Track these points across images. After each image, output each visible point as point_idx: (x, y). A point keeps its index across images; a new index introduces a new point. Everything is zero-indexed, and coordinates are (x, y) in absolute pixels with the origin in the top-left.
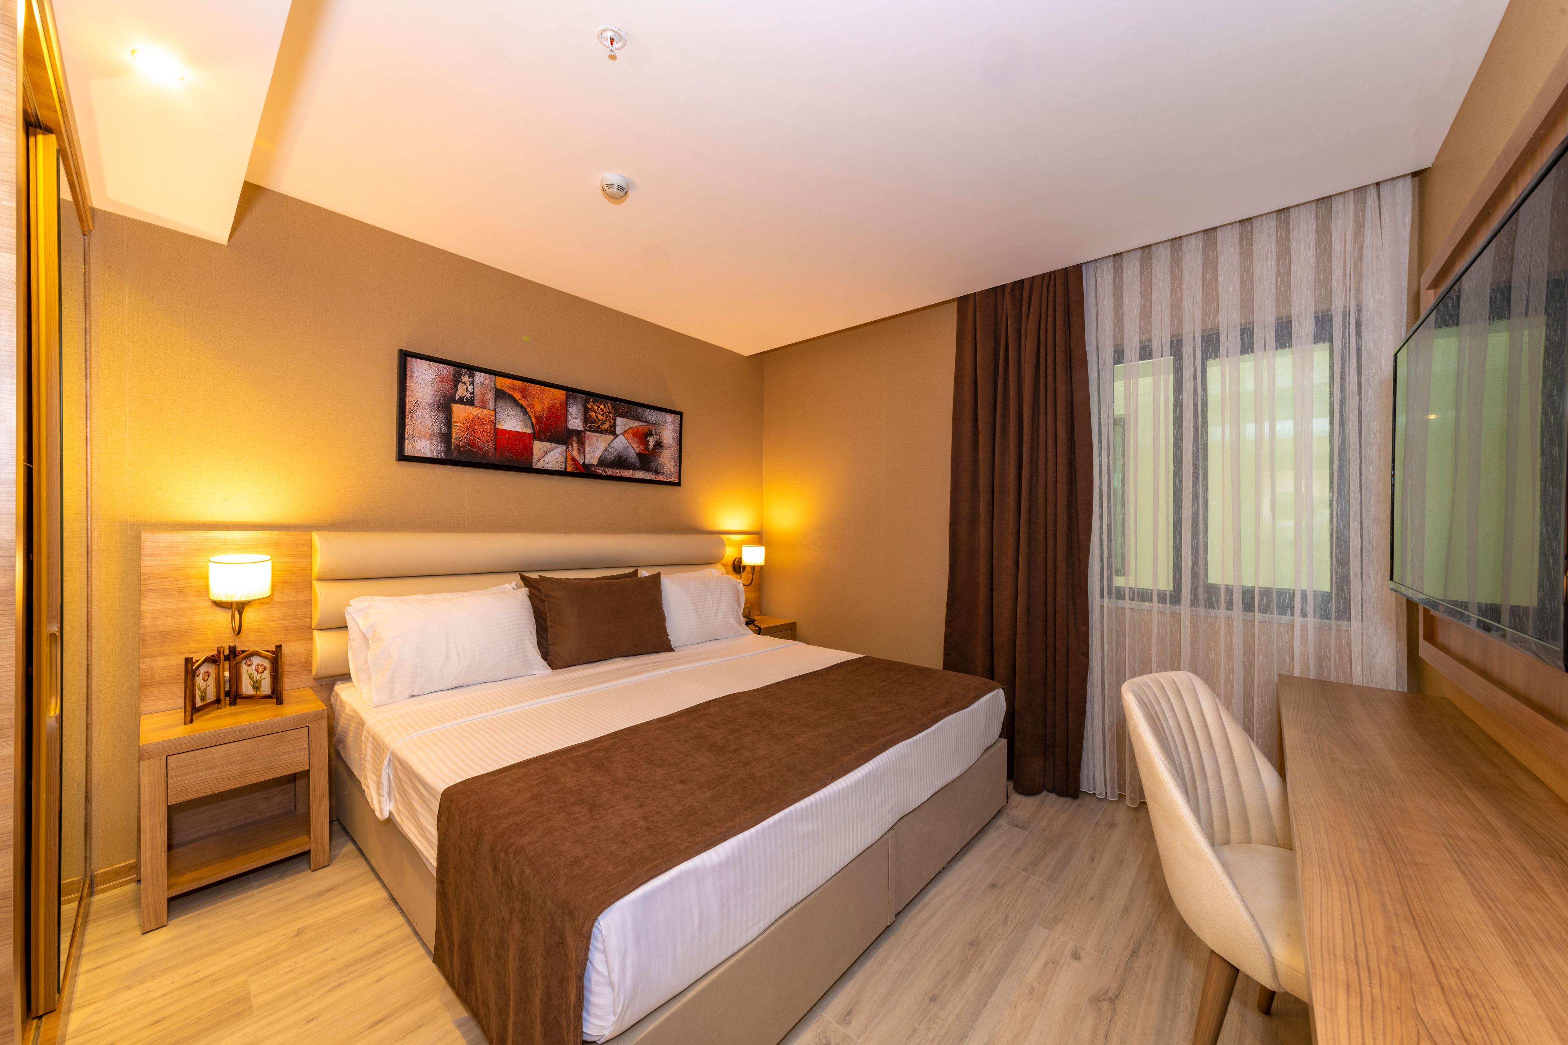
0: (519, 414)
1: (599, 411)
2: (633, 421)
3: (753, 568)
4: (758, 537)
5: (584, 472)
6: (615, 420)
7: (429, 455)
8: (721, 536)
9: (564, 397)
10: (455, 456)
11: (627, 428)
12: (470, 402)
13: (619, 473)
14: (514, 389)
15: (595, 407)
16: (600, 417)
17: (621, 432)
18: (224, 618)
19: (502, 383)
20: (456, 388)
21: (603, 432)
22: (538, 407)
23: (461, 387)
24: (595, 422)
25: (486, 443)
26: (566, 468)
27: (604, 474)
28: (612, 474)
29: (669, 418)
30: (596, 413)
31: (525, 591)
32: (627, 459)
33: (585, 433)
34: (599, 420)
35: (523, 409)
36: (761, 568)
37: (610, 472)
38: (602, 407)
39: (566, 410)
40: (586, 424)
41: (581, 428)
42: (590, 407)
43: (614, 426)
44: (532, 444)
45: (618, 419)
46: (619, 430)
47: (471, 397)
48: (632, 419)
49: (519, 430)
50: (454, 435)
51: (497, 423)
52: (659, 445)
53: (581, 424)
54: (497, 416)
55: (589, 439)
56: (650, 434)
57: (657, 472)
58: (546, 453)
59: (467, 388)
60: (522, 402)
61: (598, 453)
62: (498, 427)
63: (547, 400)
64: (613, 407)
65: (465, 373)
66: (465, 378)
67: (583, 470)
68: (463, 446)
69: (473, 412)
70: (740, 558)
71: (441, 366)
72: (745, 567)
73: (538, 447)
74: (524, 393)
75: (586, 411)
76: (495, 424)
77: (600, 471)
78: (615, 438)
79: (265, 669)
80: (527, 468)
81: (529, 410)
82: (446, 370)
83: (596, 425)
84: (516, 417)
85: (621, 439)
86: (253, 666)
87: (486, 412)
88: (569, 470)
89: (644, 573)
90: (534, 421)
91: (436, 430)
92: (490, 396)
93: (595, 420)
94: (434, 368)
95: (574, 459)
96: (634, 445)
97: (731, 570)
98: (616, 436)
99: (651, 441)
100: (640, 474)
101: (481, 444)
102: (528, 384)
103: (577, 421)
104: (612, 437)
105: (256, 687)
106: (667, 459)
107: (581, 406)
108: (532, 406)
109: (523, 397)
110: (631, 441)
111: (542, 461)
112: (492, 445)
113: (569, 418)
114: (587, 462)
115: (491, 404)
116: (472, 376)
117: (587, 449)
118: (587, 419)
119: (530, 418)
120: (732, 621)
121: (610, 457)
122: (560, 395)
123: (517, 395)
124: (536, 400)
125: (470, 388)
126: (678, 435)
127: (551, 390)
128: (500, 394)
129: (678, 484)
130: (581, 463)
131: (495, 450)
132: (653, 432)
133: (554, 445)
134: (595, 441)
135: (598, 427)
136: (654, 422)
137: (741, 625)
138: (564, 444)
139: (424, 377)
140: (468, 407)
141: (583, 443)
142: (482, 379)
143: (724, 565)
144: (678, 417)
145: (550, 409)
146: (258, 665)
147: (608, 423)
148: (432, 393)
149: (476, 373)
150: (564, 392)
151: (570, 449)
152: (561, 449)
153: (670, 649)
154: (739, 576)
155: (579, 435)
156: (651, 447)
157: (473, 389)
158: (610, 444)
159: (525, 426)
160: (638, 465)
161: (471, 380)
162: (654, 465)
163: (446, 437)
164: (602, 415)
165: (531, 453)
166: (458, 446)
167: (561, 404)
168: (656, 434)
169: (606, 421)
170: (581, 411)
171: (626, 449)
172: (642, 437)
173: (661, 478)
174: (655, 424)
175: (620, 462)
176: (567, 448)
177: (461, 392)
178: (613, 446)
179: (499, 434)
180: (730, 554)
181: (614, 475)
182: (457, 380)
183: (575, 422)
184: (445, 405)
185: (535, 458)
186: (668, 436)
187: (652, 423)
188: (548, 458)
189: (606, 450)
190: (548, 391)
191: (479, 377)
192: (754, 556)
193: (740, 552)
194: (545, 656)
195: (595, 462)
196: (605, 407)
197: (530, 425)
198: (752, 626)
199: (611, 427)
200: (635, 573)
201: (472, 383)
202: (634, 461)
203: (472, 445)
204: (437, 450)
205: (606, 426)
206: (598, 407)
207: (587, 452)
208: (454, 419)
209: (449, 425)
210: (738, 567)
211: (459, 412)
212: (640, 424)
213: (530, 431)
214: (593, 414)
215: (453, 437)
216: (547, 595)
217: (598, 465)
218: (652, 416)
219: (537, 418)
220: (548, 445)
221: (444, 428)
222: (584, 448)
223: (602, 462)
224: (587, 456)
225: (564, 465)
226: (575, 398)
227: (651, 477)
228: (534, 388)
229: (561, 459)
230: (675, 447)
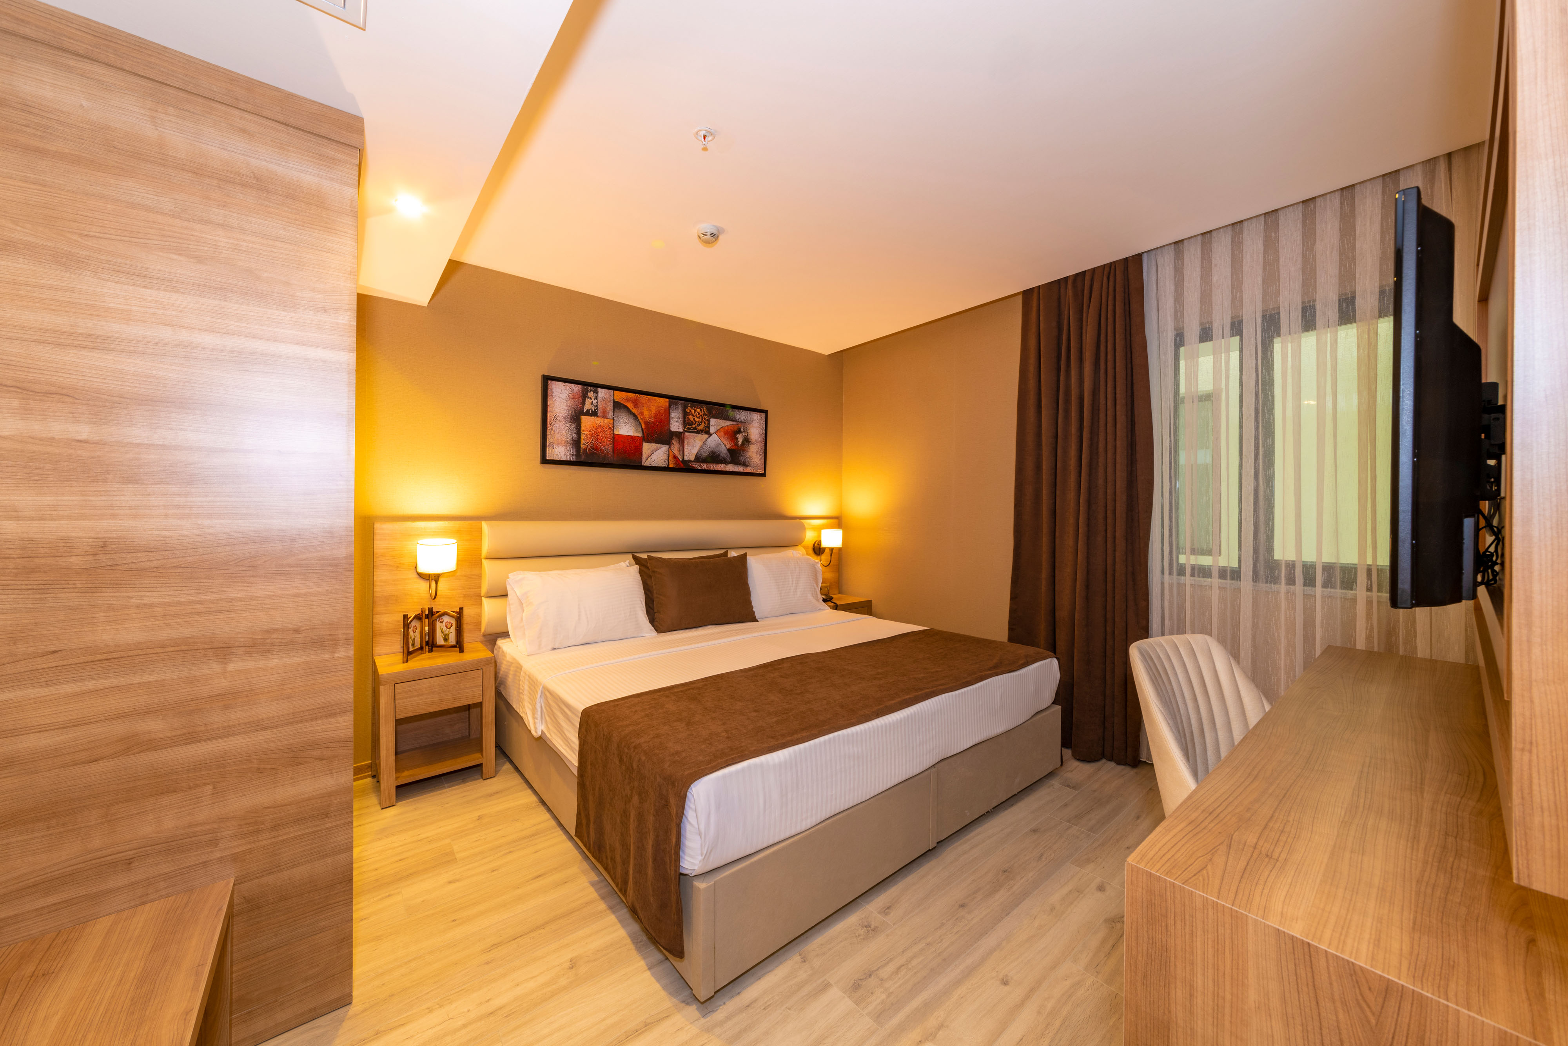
0: (632, 420)
1: (696, 414)
2: (724, 421)
3: (832, 550)
4: (837, 521)
5: (683, 467)
6: (709, 421)
7: (564, 458)
8: (802, 520)
9: (667, 404)
10: (583, 458)
11: (720, 427)
12: (594, 414)
13: (712, 467)
14: (628, 400)
15: (693, 411)
16: (697, 419)
17: (714, 431)
18: (423, 586)
19: (619, 396)
20: (584, 403)
21: (699, 432)
22: (647, 414)
23: (588, 401)
24: (692, 424)
25: (606, 446)
26: (669, 464)
27: (700, 468)
28: (706, 468)
29: (756, 416)
30: (693, 415)
31: (636, 568)
32: (719, 455)
33: (684, 434)
34: (696, 422)
35: (635, 417)
36: (840, 549)
38: (698, 410)
39: (669, 415)
40: (686, 426)
41: (681, 430)
42: (688, 411)
43: (708, 426)
44: (642, 446)
45: (713, 421)
46: (712, 430)
47: (595, 410)
48: (724, 419)
49: (632, 434)
50: (582, 441)
51: (615, 430)
52: (747, 441)
53: (681, 426)
54: (615, 424)
55: (687, 439)
56: (739, 432)
57: (745, 465)
58: (653, 452)
59: (592, 402)
60: (634, 411)
61: (695, 451)
62: (615, 433)
63: (654, 408)
64: (708, 410)
65: (591, 390)
66: (591, 394)
67: (682, 466)
68: (589, 450)
69: (597, 422)
70: (820, 541)
71: (573, 386)
72: (824, 549)
73: (646, 447)
74: (636, 403)
75: (685, 414)
76: (613, 430)
77: (697, 466)
78: (709, 437)
79: (452, 626)
80: (638, 466)
81: (639, 417)
82: (576, 388)
83: (694, 426)
84: (630, 423)
85: (714, 437)
86: (444, 623)
87: (606, 421)
88: (671, 466)
89: (733, 554)
90: (643, 426)
91: (569, 438)
92: (610, 408)
93: (692, 422)
94: (568, 388)
95: (675, 457)
96: (725, 442)
97: (811, 552)
98: (710, 435)
99: (740, 438)
100: (731, 468)
101: (602, 447)
102: (639, 396)
103: (677, 424)
104: (707, 436)
105: (446, 639)
106: (753, 453)
107: (681, 411)
108: (642, 413)
109: (635, 407)
110: (722, 439)
111: (649, 459)
112: (611, 448)
113: (672, 421)
114: (686, 458)
115: (611, 414)
116: (596, 392)
117: (686, 447)
118: (686, 422)
119: (640, 424)
120: (810, 596)
121: (704, 454)
122: (664, 402)
123: (630, 405)
124: (645, 408)
125: (595, 402)
126: (764, 431)
127: (657, 399)
128: (617, 406)
129: (764, 475)
130: (681, 460)
131: (613, 452)
132: (742, 430)
133: (659, 445)
134: (692, 440)
135: (695, 428)
136: (743, 421)
137: (818, 600)
138: (667, 444)
139: (561, 395)
140: (593, 418)
141: (683, 442)
142: (603, 394)
143: (805, 547)
144: (764, 415)
145: (656, 415)
146: (447, 622)
147: (703, 424)
148: (566, 408)
149: (599, 389)
150: (667, 400)
151: (672, 448)
152: (664, 448)
153: (754, 620)
154: (819, 557)
155: (679, 436)
156: (740, 443)
157: (597, 402)
158: (704, 443)
159: (637, 431)
160: (728, 459)
161: (595, 395)
162: (742, 459)
163: (576, 443)
164: (699, 418)
165: (641, 454)
166: (585, 450)
167: (665, 411)
168: (744, 432)
169: (701, 422)
170: (681, 415)
171: (718, 446)
172: (732, 435)
173: (749, 470)
174: (743, 422)
175: (714, 457)
176: (670, 447)
177: (588, 406)
178: (707, 443)
179: (616, 439)
180: (810, 537)
181: (708, 469)
182: (584, 396)
183: (676, 425)
184: (576, 417)
185: (644, 457)
186: (755, 432)
187: (741, 422)
188: (654, 457)
189: (701, 447)
190: (655, 400)
191: (602, 393)
192: (832, 539)
193: (820, 535)
194: (652, 621)
195: (692, 459)
196: (701, 410)
197: (640, 429)
198: (829, 603)
199: (706, 427)
200: (726, 554)
201: (596, 398)
202: (725, 456)
203: (595, 448)
204: (570, 454)
205: (702, 427)
206: (695, 411)
207: (686, 450)
208: (582, 428)
209: (579, 433)
210: (818, 550)
211: (587, 422)
212: (731, 423)
213: (640, 435)
214: (691, 417)
215: (582, 443)
216: (653, 572)
217: (694, 461)
218: (741, 415)
219: (646, 423)
220: (654, 446)
221: (575, 436)
222: (683, 447)
223: (698, 459)
224: (686, 453)
225: (667, 462)
226: (676, 404)
227: (740, 469)
228: (643, 399)
229: (665, 457)
230: (761, 442)
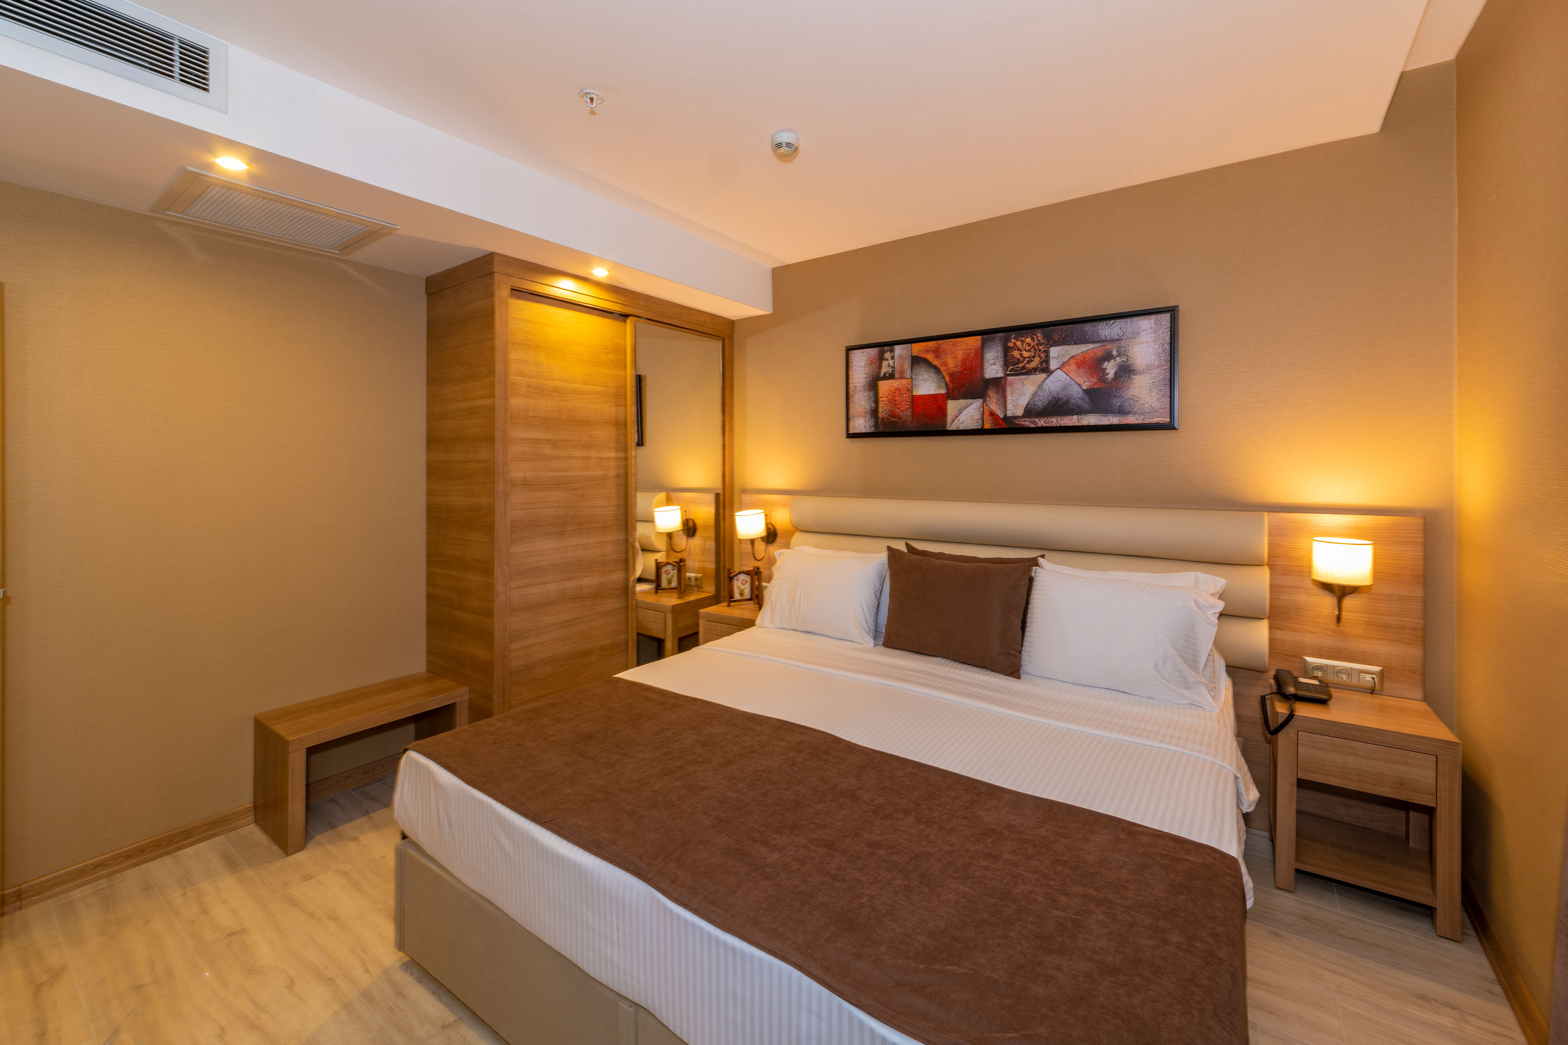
0: (933, 375)
1: (1023, 346)
2: (1076, 347)
5: (1010, 427)
6: (1047, 352)
7: (864, 431)
9: (979, 343)
10: (881, 429)
11: (1067, 358)
12: (891, 376)
13: (1055, 421)
14: (927, 351)
15: (1019, 343)
16: (1026, 354)
17: (1058, 366)
19: (917, 349)
20: (880, 367)
21: (1033, 371)
22: (954, 363)
23: (885, 363)
24: (1019, 362)
25: (906, 412)
26: (983, 425)
27: (1033, 426)
28: (1044, 425)
30: (1019, 350)
32: (1068, 402)
33: (1006, 379)
34: (1025, 358)
35: (937, 369)
37: (1041, 422)
38: (1028, 340)
39: (982, 358)
40: (1008, 368)
41: (1000, 374)
42: (1011, 345)
43: (1047, 361)
44: (946, 404)
45: (1054, 351)
46: (1053, 365)
47: (892, 371)
48: (1076, 343)
49: (933, 392)
50: (880, 410)
51: (914, 390)
52: (1125, 369)
53: (1000, 369)
54: (914, 383)
55: (1011, 385)
56: (1108, 357)
57: (1122, 411)
58: (960, 412)
59: (889, 363)
60: (936, 362)
61: (1024, 401)
62: (915, 394)
63: (961, 353)
64: (1047, 336)
65: (888, 350)
66: (888, 355)
67: (1004, 425)
68: (888, 418)
69: (894, 385)
71: (870, 350)
73: (952, 406)
74: (937, 352)
75: (1007, 350)
76: (912, 392)
77: (1027, 423)
78: (1049, 376)
80: (939, 430)
81: (942, 369)
82: (873, 352)
83: (1021, 365)
84: (931, 379)
85: (1060, 374)
87: (904, 381)
88: (987, 426)
90: (947, 379)
91: (868, 408)
92: (907, 366)
93: (1019, 360)
94: (866, 354)
95: (992, 414)
96: (1080, 380)
98: (1051, 372)
99: (1111, 368)
100: (1093, 420)
101: (901, 414)
102: (941, 342)
103: (995, 367)
104: (1044, 376)
106: (1143, 389)
108: (945, 364)
109: (937, 357)
110: (1074, 376)
111: (956, 421)
112: (909, 413)
113: (986, 365)
114: (1009, 414)
115: (908, 374)
116: (892, 351)
117: (1012, 398)
118: (1008, 361)
119: (943, 377)
121: (1040, 403)
123: (930, 357)
124: (949, 356)
125: (891, 362)
126: (1167, 347)
127: (965, 339)
128: (916, 361)
129: (1169, 425)
130: (1002, 416)
131: (912, 418)
132: (1115, 353)
133: (969, 401)
135: (1024, 368)
136: (1116, 337)
138: (980, 398)
139: (859, 364)
140: (890, 381)
141: (1004, 391)
142: (900, 351)
144: (1167, 316)
145: (964, 362)
147: (1037, 359)
148: (865, 376)
149: (896, 347)
150: (979, 337)
151: (988, 402)
152: (977, 404)
155: (998, 384)
156: (1111, 375)
157: (894, 363)
158: (1040, 386)
159: (939, 387)
160: (1086, 406)
161: (892, 355)
162: (1116, 403)
163: (874, 412)
164: (1029, 351)
165: (945, 415)
166: (883, 419)
167: (976, 353)
168: (1119, 355)
169: (1034, 357)
171: (1065, 387)
172: (1094, 365)
173: (1131, 420)
174: (1118, 340)
175: (1059, 407)
176: (984, 401)
177: (885, 369)
178: (1045, 387)
179: (916, 400)
181: (1048, 425)
182: (881, 358)
183: (993, 369)
185: (949, 419)
187: (1112, 341)
188: (962, 417)
189: (1035, 394)
190: (962, 342)
191: (898, 349)
195: (1020, 412)
196: (1033, 339)
197: (943, 385)
199: (1041, 363)
201: (893, 358)
202: (1080, 402)
203: (893, 415)
204: (869, 425)
206: (1023, 342)
207: (1009, 401)
208: (880, 395)
209: (876, 402)
211: (884, 387)
212: (1091, 346)
213: (943, 391)
214: (1016, 354)
215: (880, 411)
217: (1023, 416)
218: (1107, 330)
219: (951, 375)
220: (962, 402)
221: (873, 405)
222: (1005, 397)
223: (1030, 412)
224: (1009, 406)
225: (981, 423)
226: (992, 340)
227: (1114, 420)
228: (946, 344)
229: (978, 416)
230: (1160, 366)
